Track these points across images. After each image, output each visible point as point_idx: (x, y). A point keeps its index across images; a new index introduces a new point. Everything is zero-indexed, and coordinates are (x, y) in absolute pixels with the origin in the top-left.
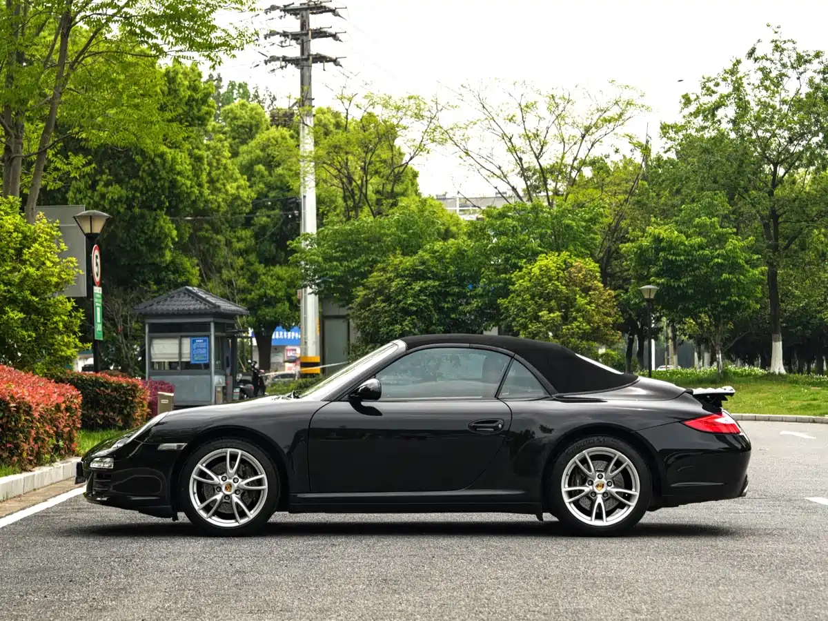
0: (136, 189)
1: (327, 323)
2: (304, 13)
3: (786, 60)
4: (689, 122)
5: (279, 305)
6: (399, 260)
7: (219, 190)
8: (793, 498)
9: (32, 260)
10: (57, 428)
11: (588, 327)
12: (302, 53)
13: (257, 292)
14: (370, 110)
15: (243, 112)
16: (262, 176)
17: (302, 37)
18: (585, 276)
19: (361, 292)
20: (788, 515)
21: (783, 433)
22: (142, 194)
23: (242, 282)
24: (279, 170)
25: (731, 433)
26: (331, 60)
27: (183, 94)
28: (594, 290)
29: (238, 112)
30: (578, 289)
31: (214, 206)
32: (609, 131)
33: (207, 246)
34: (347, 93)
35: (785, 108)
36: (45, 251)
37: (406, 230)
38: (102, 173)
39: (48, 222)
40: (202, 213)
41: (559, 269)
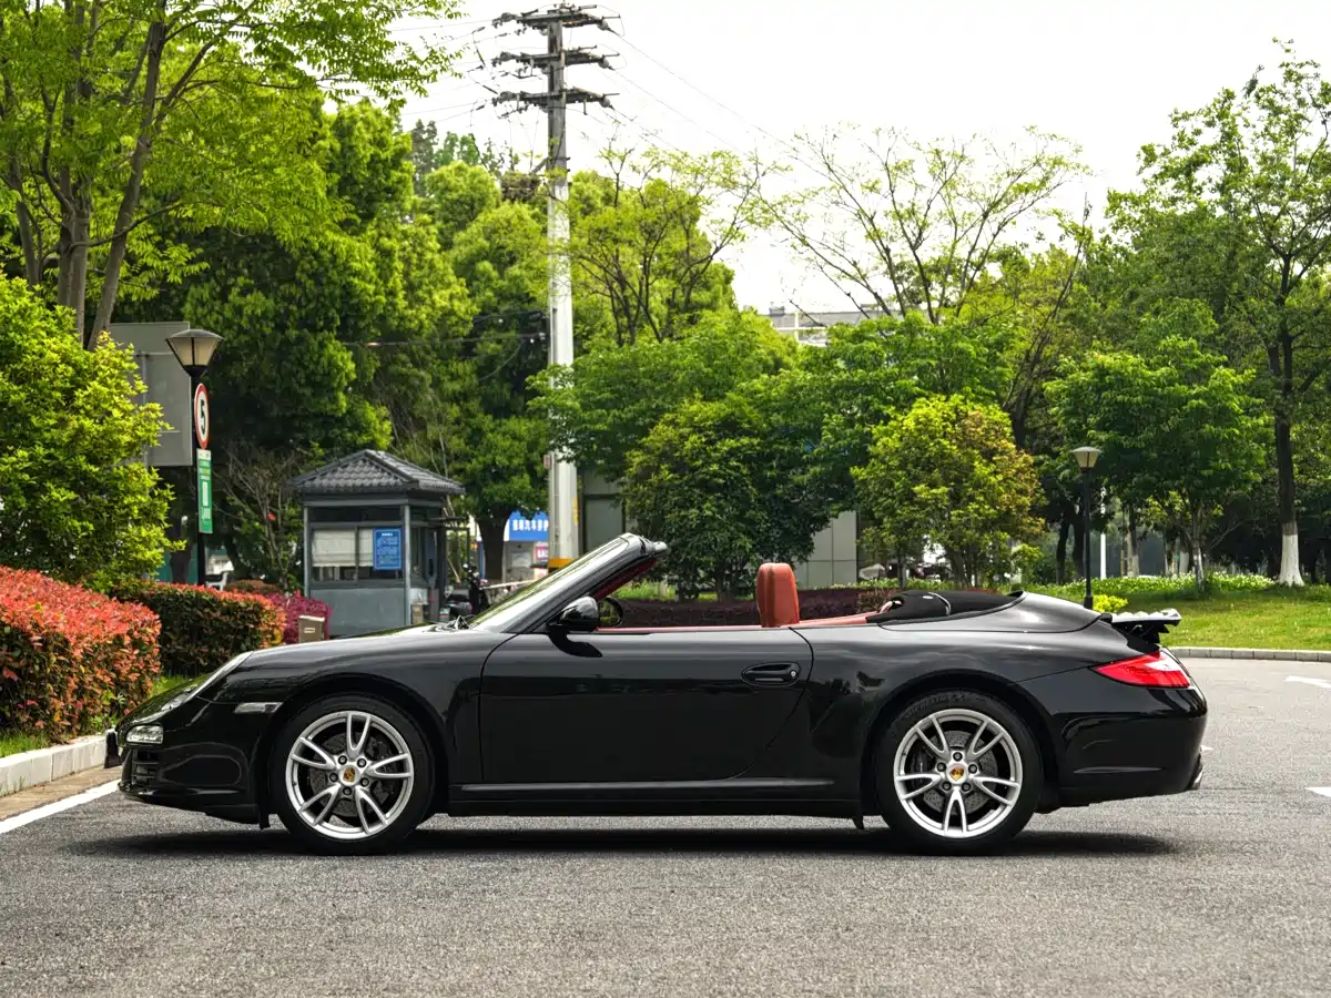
0: (290, 299)
1: (591, 506)
2: (554, 25)
3: (1304, 94)
4: (1153, 191)
5: (515, 478)
6: (699, 408)
7: (421, 301)
8: (1288, 789)
9: (88, 407)
10: (118, 673)
11: (992, 511)
12: (551, 87)
13: (481, 459)
14: (654, 174)
15: (461, 179)
16: (489, 279)
17: (551, 62)
18: (987, 431)
19: (637, 458)
20: (1275, 817)
21: (1290, 679)
22: (300, 306)
23: (457, 444)
24: (515, 270)
25: (1173, 687)
26: (595, 98)
27: (363, 152)
28: (1001, 454)
29: (452, 180)
30: (976, 452)
31: (414, 325)
32: (1026, 205)
33: (404, 388)
34: (618, 148)
35: (1303, 168)
36: (111, 394)
37: (710, 360)
38: (237, 274)
39: (118, 348)
40: (396, 336)
41: (945, 420)
